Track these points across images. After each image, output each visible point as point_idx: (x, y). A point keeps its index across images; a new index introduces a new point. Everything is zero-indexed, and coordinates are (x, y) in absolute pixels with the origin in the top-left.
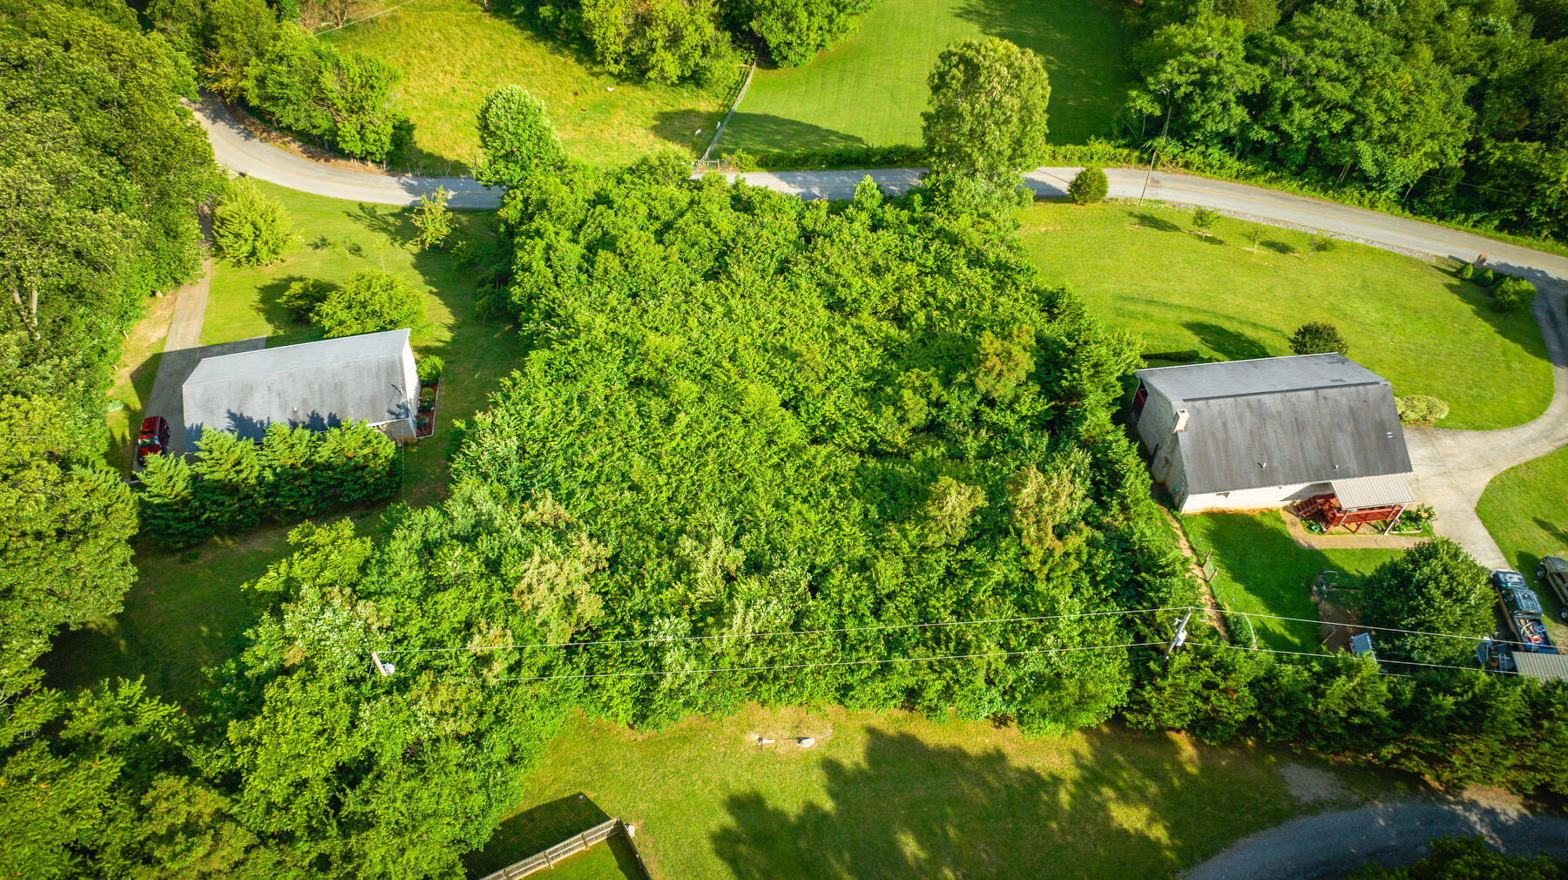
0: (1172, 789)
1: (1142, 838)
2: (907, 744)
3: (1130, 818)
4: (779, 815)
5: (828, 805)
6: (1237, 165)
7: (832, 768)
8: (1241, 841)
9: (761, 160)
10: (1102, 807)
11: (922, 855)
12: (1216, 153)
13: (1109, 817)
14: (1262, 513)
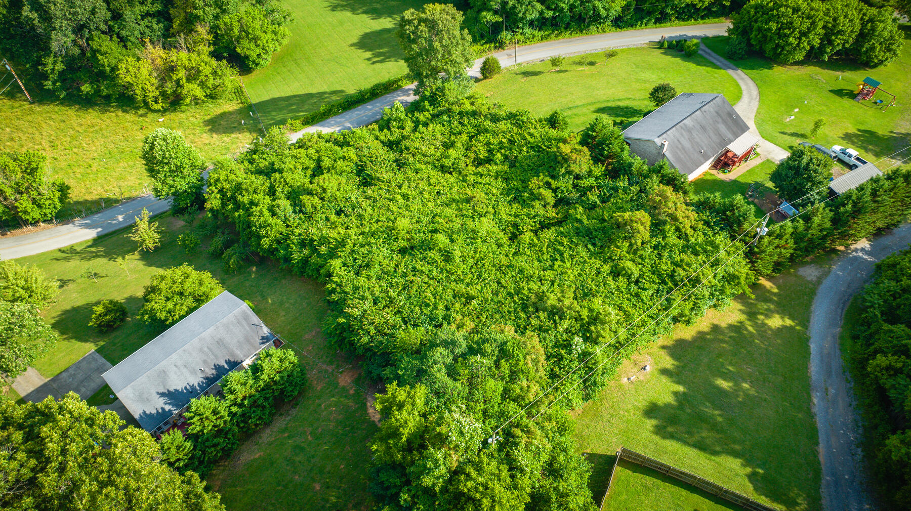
0: (776, 302)
1: (785, 327)
2: (680, 343)
3: (775, 322)
4: (668, 406)
5: (681, 389)
6: (541, 33)
7: (664, 372)
8: (813, 308)
9: (304, 121)
10: (764, 324)
11: (730, 384)
12: (528, 31)
13: (770, 328)
14: (704, 175)
